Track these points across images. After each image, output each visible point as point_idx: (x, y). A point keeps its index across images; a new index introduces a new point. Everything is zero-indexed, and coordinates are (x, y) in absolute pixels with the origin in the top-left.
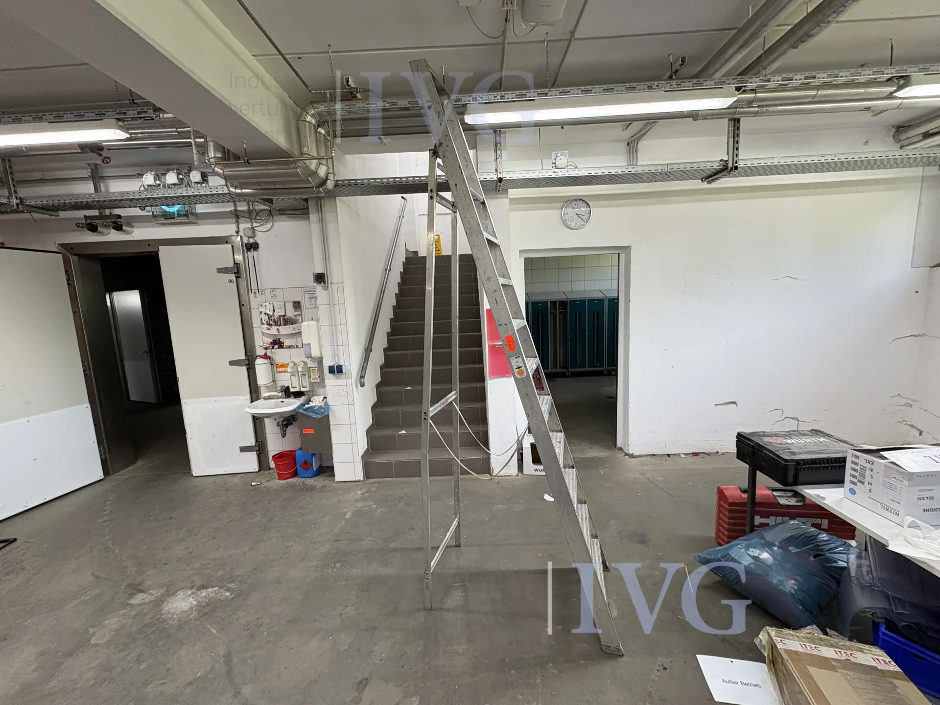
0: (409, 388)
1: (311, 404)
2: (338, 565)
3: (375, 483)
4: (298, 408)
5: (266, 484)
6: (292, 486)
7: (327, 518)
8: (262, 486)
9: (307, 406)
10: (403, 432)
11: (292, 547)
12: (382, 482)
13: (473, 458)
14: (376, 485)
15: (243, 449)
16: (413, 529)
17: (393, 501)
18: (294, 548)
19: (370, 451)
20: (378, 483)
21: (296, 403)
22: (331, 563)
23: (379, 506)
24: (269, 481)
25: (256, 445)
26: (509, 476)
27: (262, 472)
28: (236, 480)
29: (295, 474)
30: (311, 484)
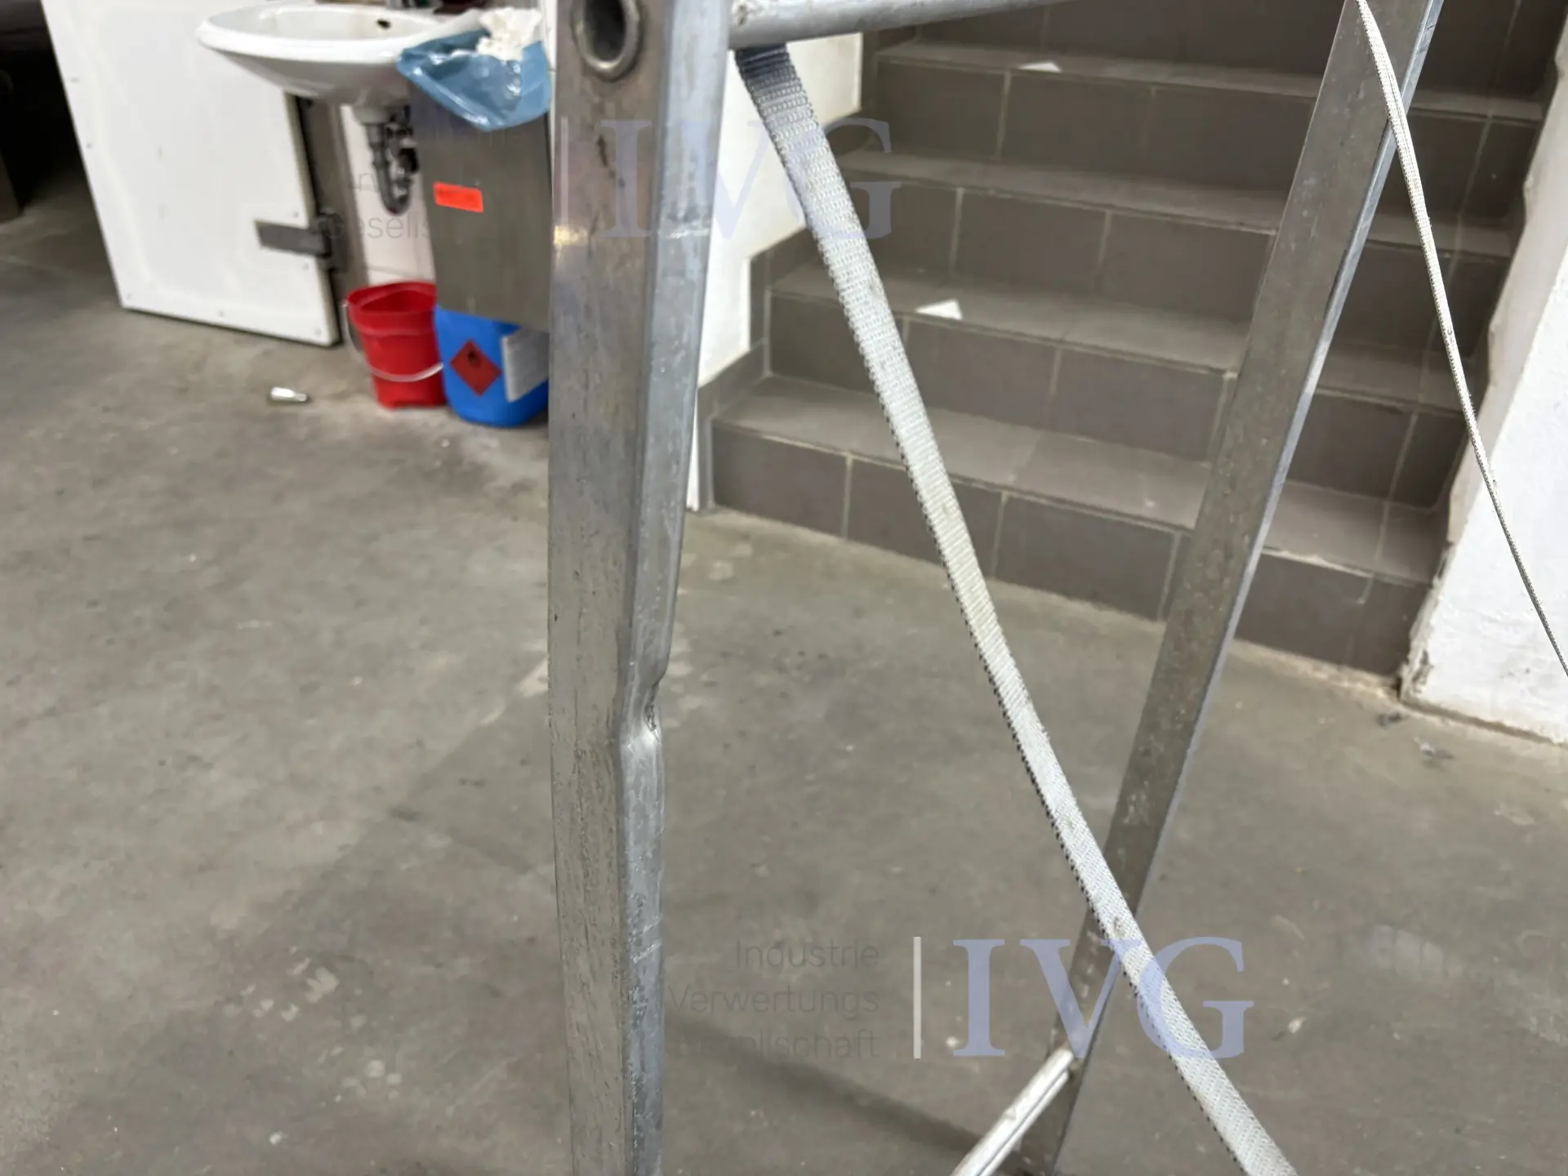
0: (1050, 67)
1: (484, 48)
2: (326, 983)
3: (745, 536)
4: (409, 56)
5: (323, 407)
6: (404, 442)
7: (441, 661)
8: (308, 411)
9: (457, 53)
10: (948, 310)
11: (208, 766)
12: (782, 545)
13: (1314, 560)
14: (745, 549)
15: (273, 236)
16: (809, 900)
17: (781, 669)
18: (215, 775)
19: (768, 373)
20: (762, 544)
21: (408, 30)
22: (298, 958)
23: (705, 677)
24: (341, 397)
25: (310, 230)
26: (1527, 735)
27: (339, 352)
28: (240, 360)
29: (433, 395)
30: (483, 457)
